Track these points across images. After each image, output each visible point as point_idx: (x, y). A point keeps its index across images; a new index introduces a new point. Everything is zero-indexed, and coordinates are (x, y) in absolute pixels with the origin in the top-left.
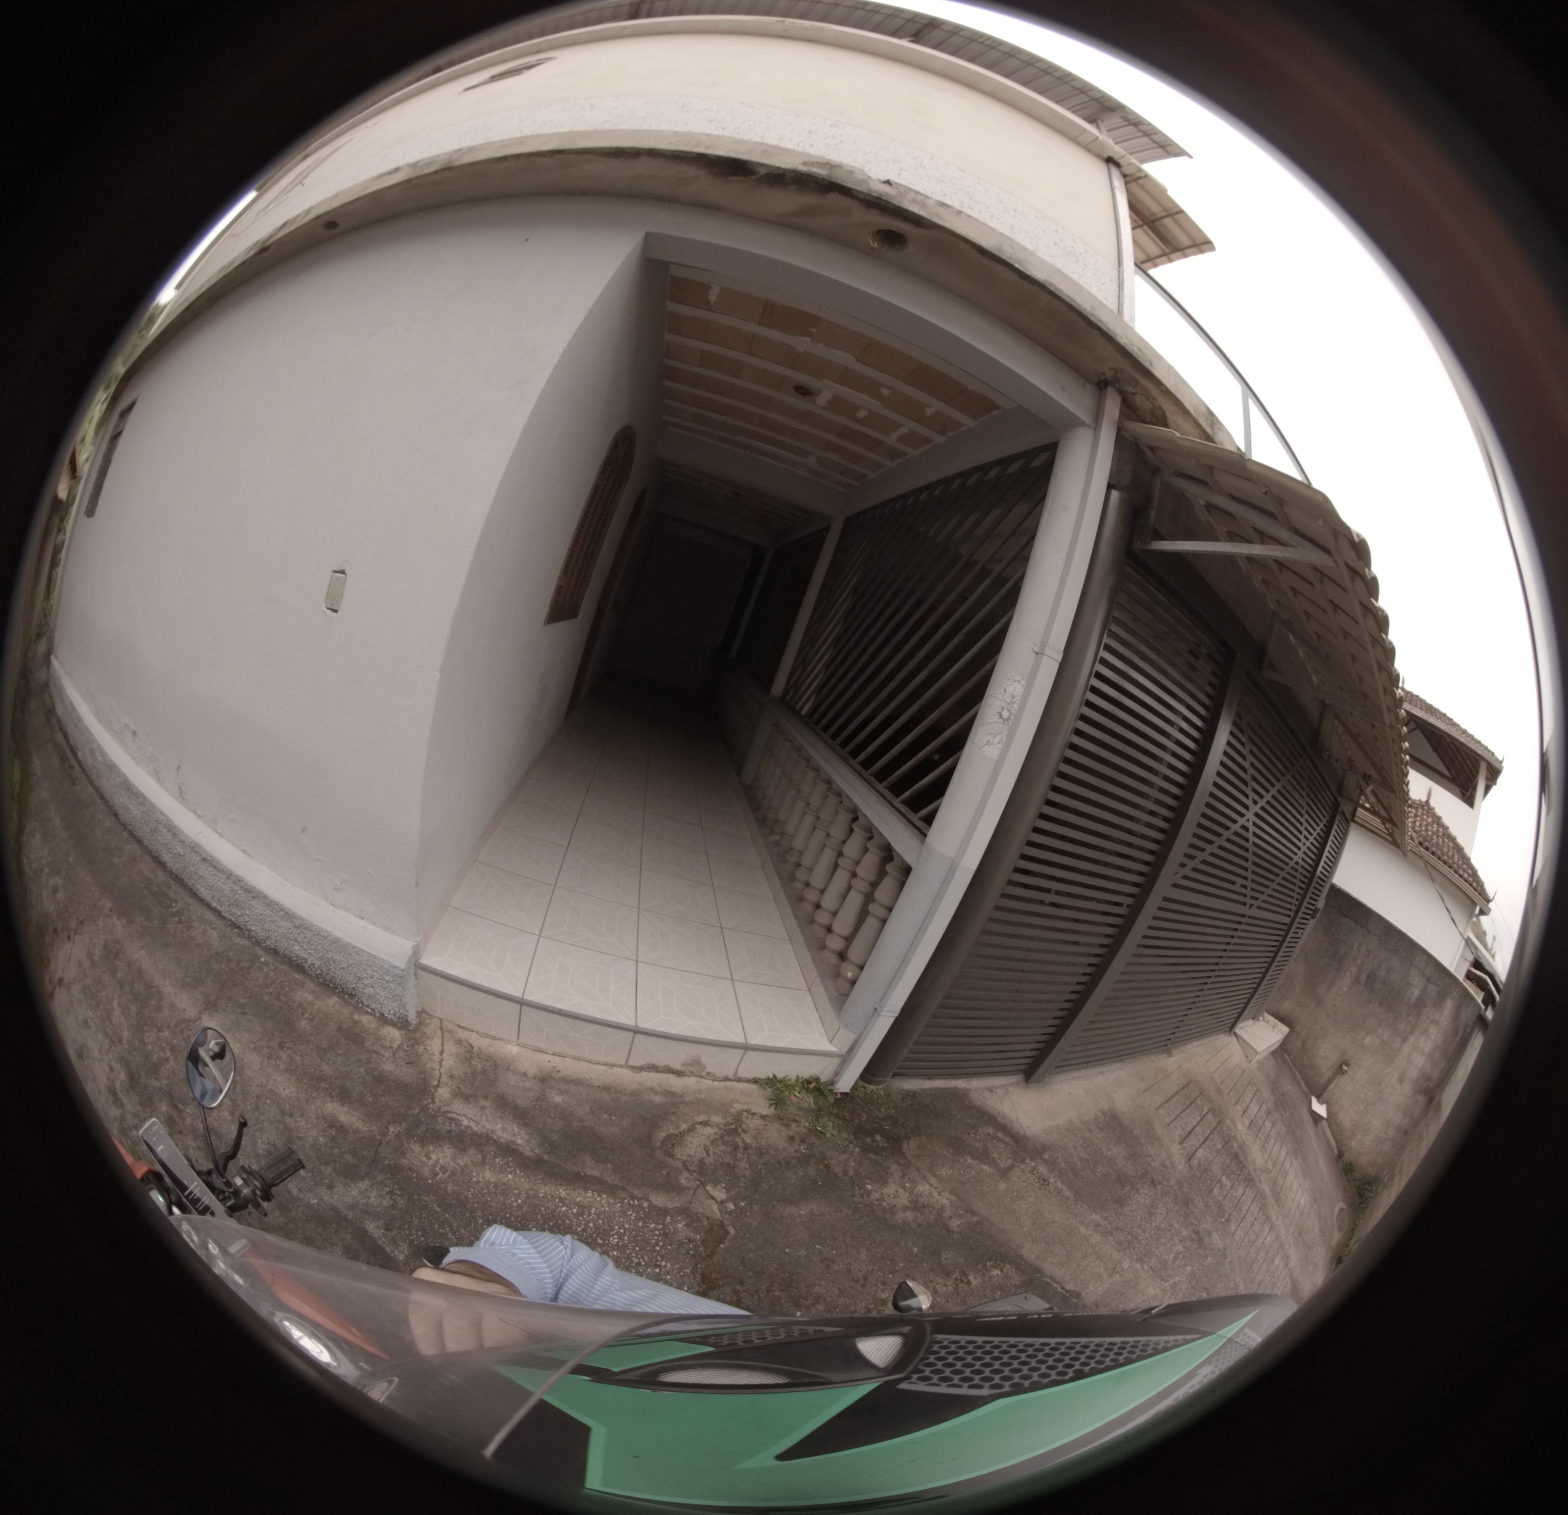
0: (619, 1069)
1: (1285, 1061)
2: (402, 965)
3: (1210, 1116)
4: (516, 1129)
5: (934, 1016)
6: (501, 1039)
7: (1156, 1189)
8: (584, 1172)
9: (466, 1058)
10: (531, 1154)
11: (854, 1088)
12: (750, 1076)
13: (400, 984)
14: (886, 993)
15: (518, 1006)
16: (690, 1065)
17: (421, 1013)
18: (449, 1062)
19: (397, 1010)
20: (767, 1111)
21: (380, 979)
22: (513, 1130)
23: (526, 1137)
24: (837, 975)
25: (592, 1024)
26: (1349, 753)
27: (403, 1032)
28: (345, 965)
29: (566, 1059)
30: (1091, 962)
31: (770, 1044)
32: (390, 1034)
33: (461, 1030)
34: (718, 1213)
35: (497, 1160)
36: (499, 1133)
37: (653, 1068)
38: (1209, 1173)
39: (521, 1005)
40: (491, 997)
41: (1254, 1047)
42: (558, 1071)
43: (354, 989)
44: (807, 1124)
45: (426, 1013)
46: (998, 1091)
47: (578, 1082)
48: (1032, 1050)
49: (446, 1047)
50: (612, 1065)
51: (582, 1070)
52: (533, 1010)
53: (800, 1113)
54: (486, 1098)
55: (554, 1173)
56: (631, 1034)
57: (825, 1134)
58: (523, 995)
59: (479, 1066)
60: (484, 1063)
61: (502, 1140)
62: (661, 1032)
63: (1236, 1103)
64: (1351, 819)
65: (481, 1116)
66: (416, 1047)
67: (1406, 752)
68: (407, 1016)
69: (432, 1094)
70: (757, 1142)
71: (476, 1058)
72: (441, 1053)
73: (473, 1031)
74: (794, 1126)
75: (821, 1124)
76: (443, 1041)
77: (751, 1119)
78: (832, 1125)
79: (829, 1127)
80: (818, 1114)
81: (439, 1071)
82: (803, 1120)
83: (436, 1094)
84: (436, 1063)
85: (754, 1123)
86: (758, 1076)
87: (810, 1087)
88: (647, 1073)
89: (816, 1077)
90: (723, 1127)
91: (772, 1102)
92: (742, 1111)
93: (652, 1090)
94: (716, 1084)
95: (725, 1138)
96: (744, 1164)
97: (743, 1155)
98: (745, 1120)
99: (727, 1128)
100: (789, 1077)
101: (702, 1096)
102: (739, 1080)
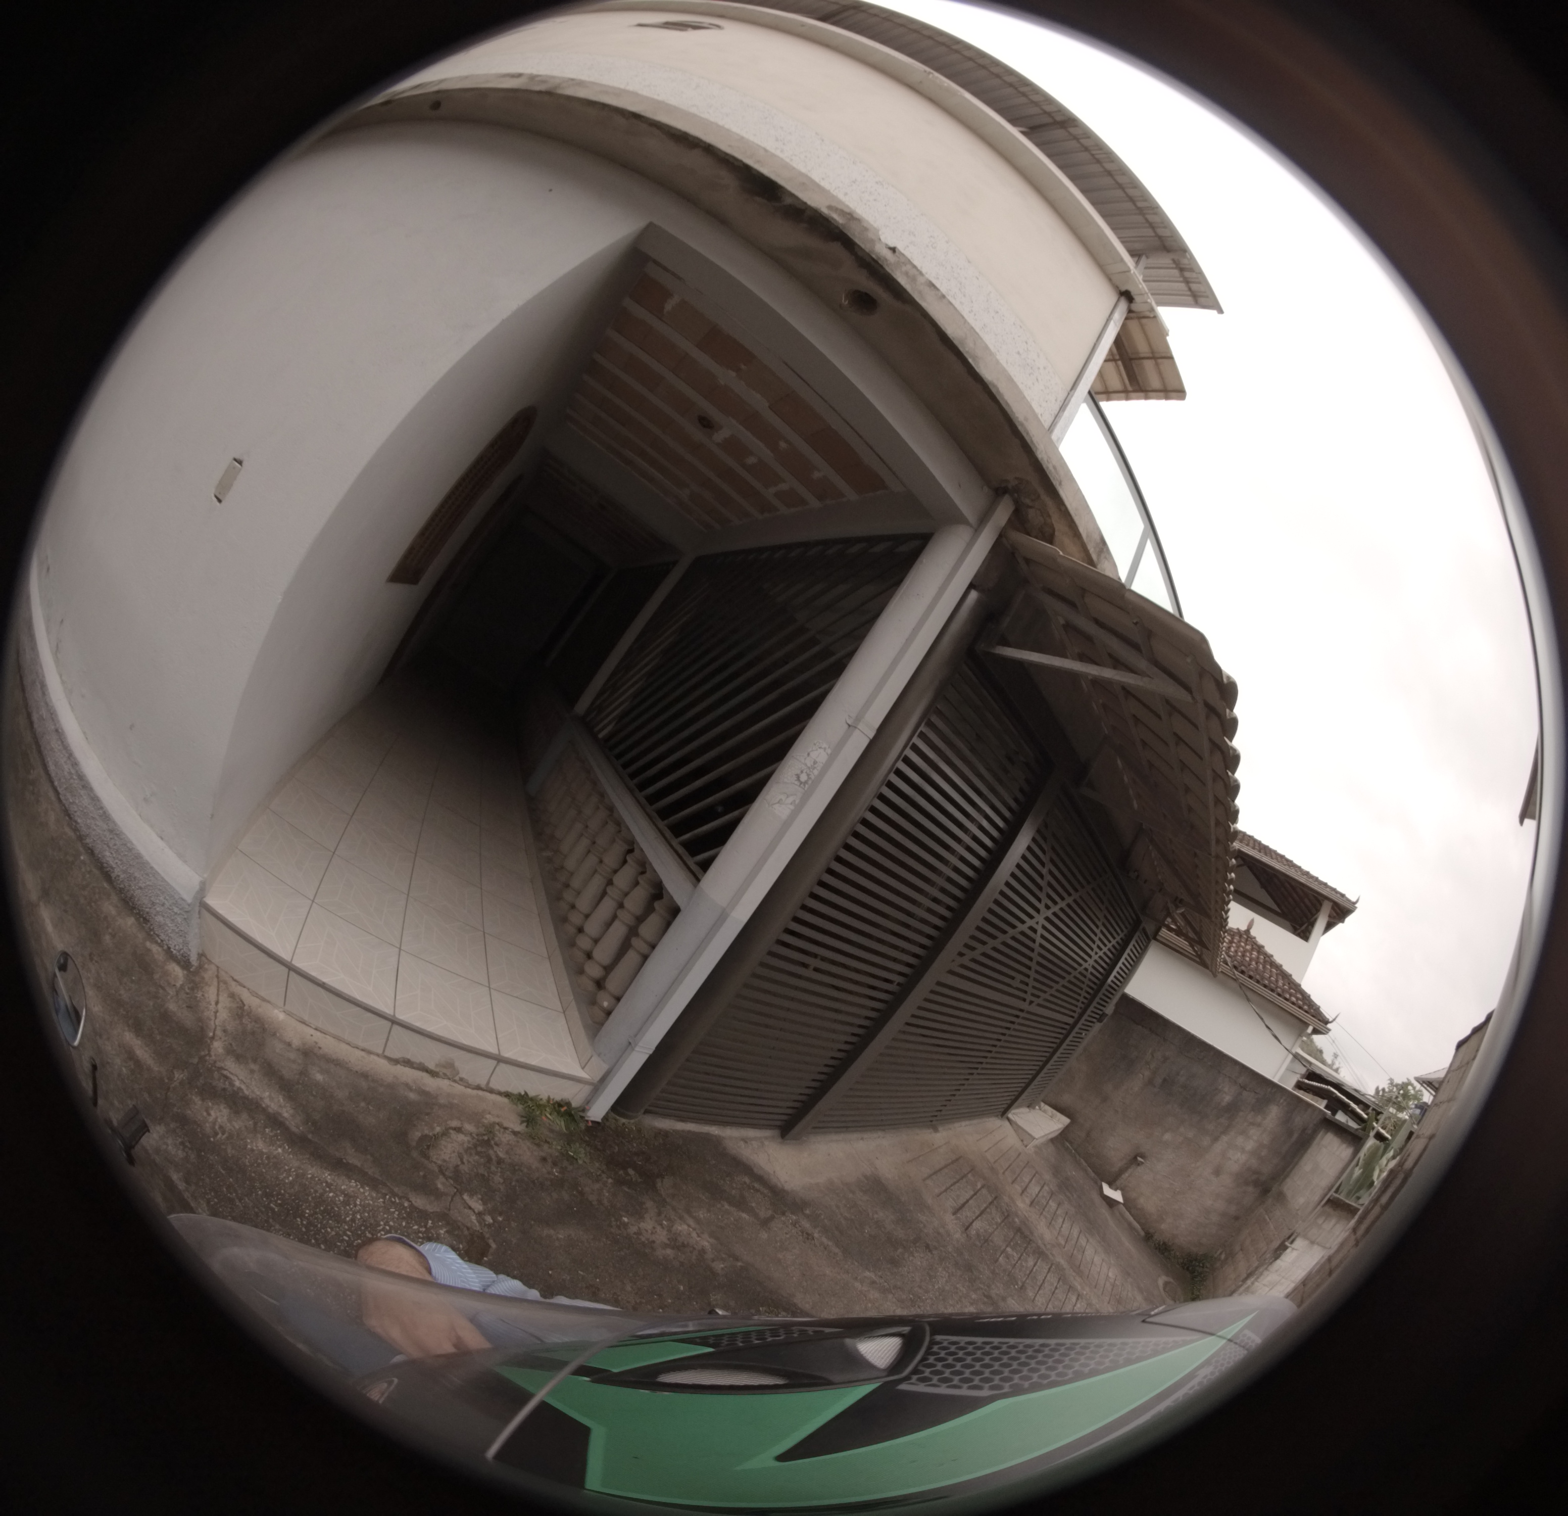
0: (376, 1058)
1: (1067, 1149)
2: (189, 900)
3: (984, 1191)
4: (282, 1100)
5: (687, 1060)
6: (269, 1002)
7: (932, 1253)
8: (345, 1160)
9: (237, 1014)
10: (296, 1130)
11: (606, 1118)
12: (503, 1090)
13: (186, 919)
14: (640, 1029)
15: (285, 971)
16: (444, 1067)
17: (201, 956)
18: (223, 1014)
20: (520, 1128)
21: (170, 910)
22: (279, 1101)
23: (292, 1112)
24: (593, 1002)
25: (352, 1006)
26: (1160, 877)
27: (185, 972)
28: (143, 886)
29: (327, 1036)
30: (855, 1032)
31: (522, 1059)
32: (174, 971)
33: (235, 983)
34: (476, 1224)
35: (267, 1130)
36: (267, 1101)
37: (408, 1063)
38: (991, 1244)
39: (290, 970)
40: (263, 955)
41: (1030, 1132)
42: (320, 1048)
43: (148, 914)
44: (559, 1148)
45: (206, 958)
46: (754, 1142)
47: (339, 1064)
48: (788, 1108)
50: (370, 1052)
51: (343, 1051)
52: (300, 977)
53: (551, 1135)
54: (255, 1061)
55: (318, 1155)
56: (387, 1024)
57: (577, 1160)
58: (292, 960)
59: (249, 1027)
60: (253, 1023)
61: (270, 1110)
62: (418, 1027)
63: (1013, 1182)
64: (1152, 937)
65: (252, 1080)
66: (196, 991)
67: (1231, 882)
68: (189, 955)
69: (209, 1045)
70: (510, 1158)
71: (247, 1017)
72: (217, 1003)
73: (244, 987)
74: (546, 1147)
75: (573, 1149)
76: (218, 990)
77: (503, 1133)
78: (583, 1151)
79: (581, 1153)
80: (569, 1138)
81: (215, 1023)
82: (555, 1143)
83: (211, 1046)
84: (212, 1013)
85: (506, 1138)
86: (510, 1090)
87: (561, 1110)
88: (403, 1068)
89: (567, 1101)
90: (475, 1137)
91: (524, 1119)
92: (494, 1123)
93: (407, 1085)
94: (469, 1090)
95: (479, 1149)
96: (497, 1178)
97: (497, 1168)
98: (498, 1133)
99: (480, 1138)
100: (541, 1097)
101: (455, 1101)
102: (492, 1091)
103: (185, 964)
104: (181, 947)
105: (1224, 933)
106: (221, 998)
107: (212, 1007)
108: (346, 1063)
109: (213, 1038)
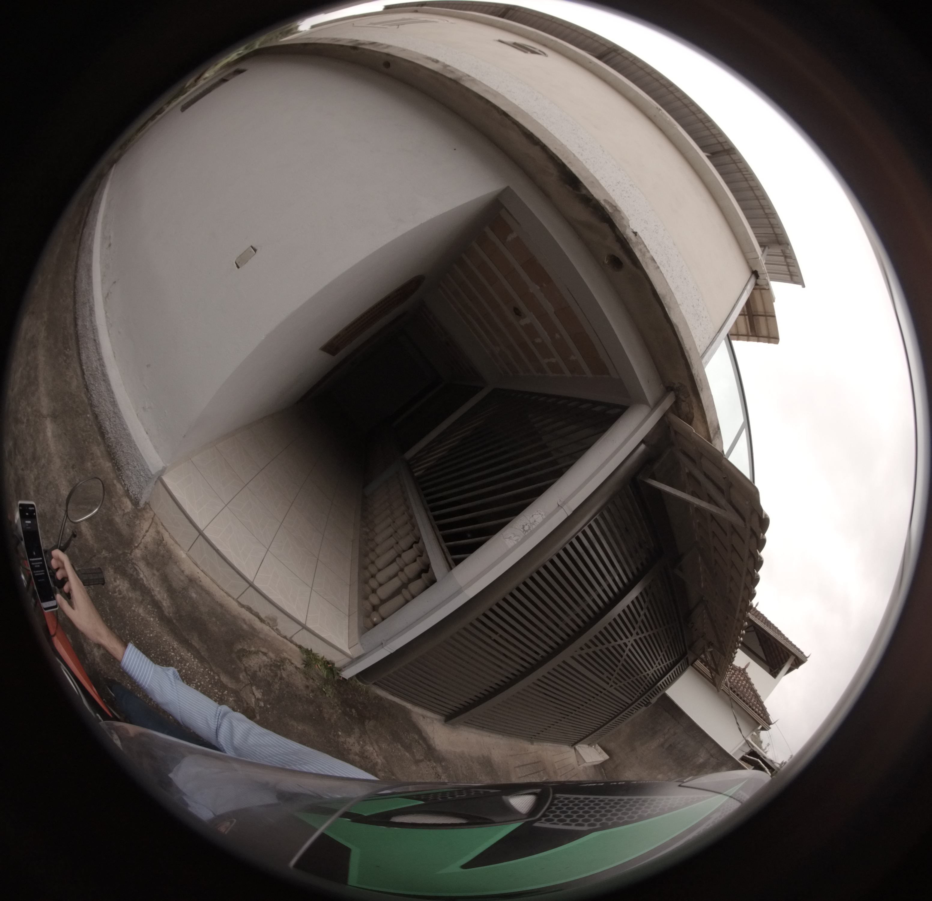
0: (232, 600)
1: (601, 772)
2: (153, 471)
4: (165, 596)
5: (410, 664)
6: (179, 545)
8: (191, 641)
9: (157, 543)
10: (167, 615)
11: (351, 679)
12: (299, 643)
13: (146, 481)
14: (390, 638)
15: (197, 534)
16: (270, 619)
17: (147, 504)
18: (148, 539)
19: (137, 493)
20: (300, 666)
21: (138, 472)
23: (169, 604)
24: (368, 616)
25: (230, 568)
26: (705, 629)
27: (133, 507)
28: (125, 451)
29: (207, 577)
30: (508, 676)
31: (317, 632)
32: (127, 503)
33: (162, 527)
34: (254, 704)
35: (149, 606)
36: (156, 593)
37: (249, 609)
39: (200, 534)
40: (186, 520)
41: (584, 758)
42: (200, 581)
43: (122, 466)
44: (318, 684)
45: (150, 506)
46: (428, 719)
47: (208, 593)
48: (455, 707)
49: (150, 530)
51: (214, 589)
52: (204, 540)
53: (317, 677)
54: (158, 570)
55: (175, 632)
56: (247, 585)
57: (326, 694)
58: (203, 530)
59: (162, 552)
60: (165, 552)
61: (156, 598)
62: (263, 593)
64: (690, 664)
65: (151, 578)
66: (136, 519)
67: (742, 636)
68: (140, 500)
69: (132, 550)
70: (288, 679)
71: (163, 547)
72: (147, 531)
73: (167, 530)
74: (311, 681)
75: (326, 688)
76: (150, 525)
77: (290, 665)
78: (331, 691)
79: (330, 691)
80: (326, 682)
81: (141, 540)
82: (317, 681)
83: (134, 551)
84: (142, 535)
85: (290, 668)
86: (303, 645)
87: (329, 666)
88: (245, 610)
89: (333, 662)
90: (273, 661)
91: (305, 663)
92: (287, 658)
93: (244, 620)
94: (279, 637)
95: (273, 668)
96: (277, 686)
97: (279, 681)
98: (287, 664)
99: (276, 663)
100: (319, 655)
101: (269, 639)
102: (292, 642)
103: (135, 503)
105: (730, 666)
108: (213, 595)
109: (137, 547)
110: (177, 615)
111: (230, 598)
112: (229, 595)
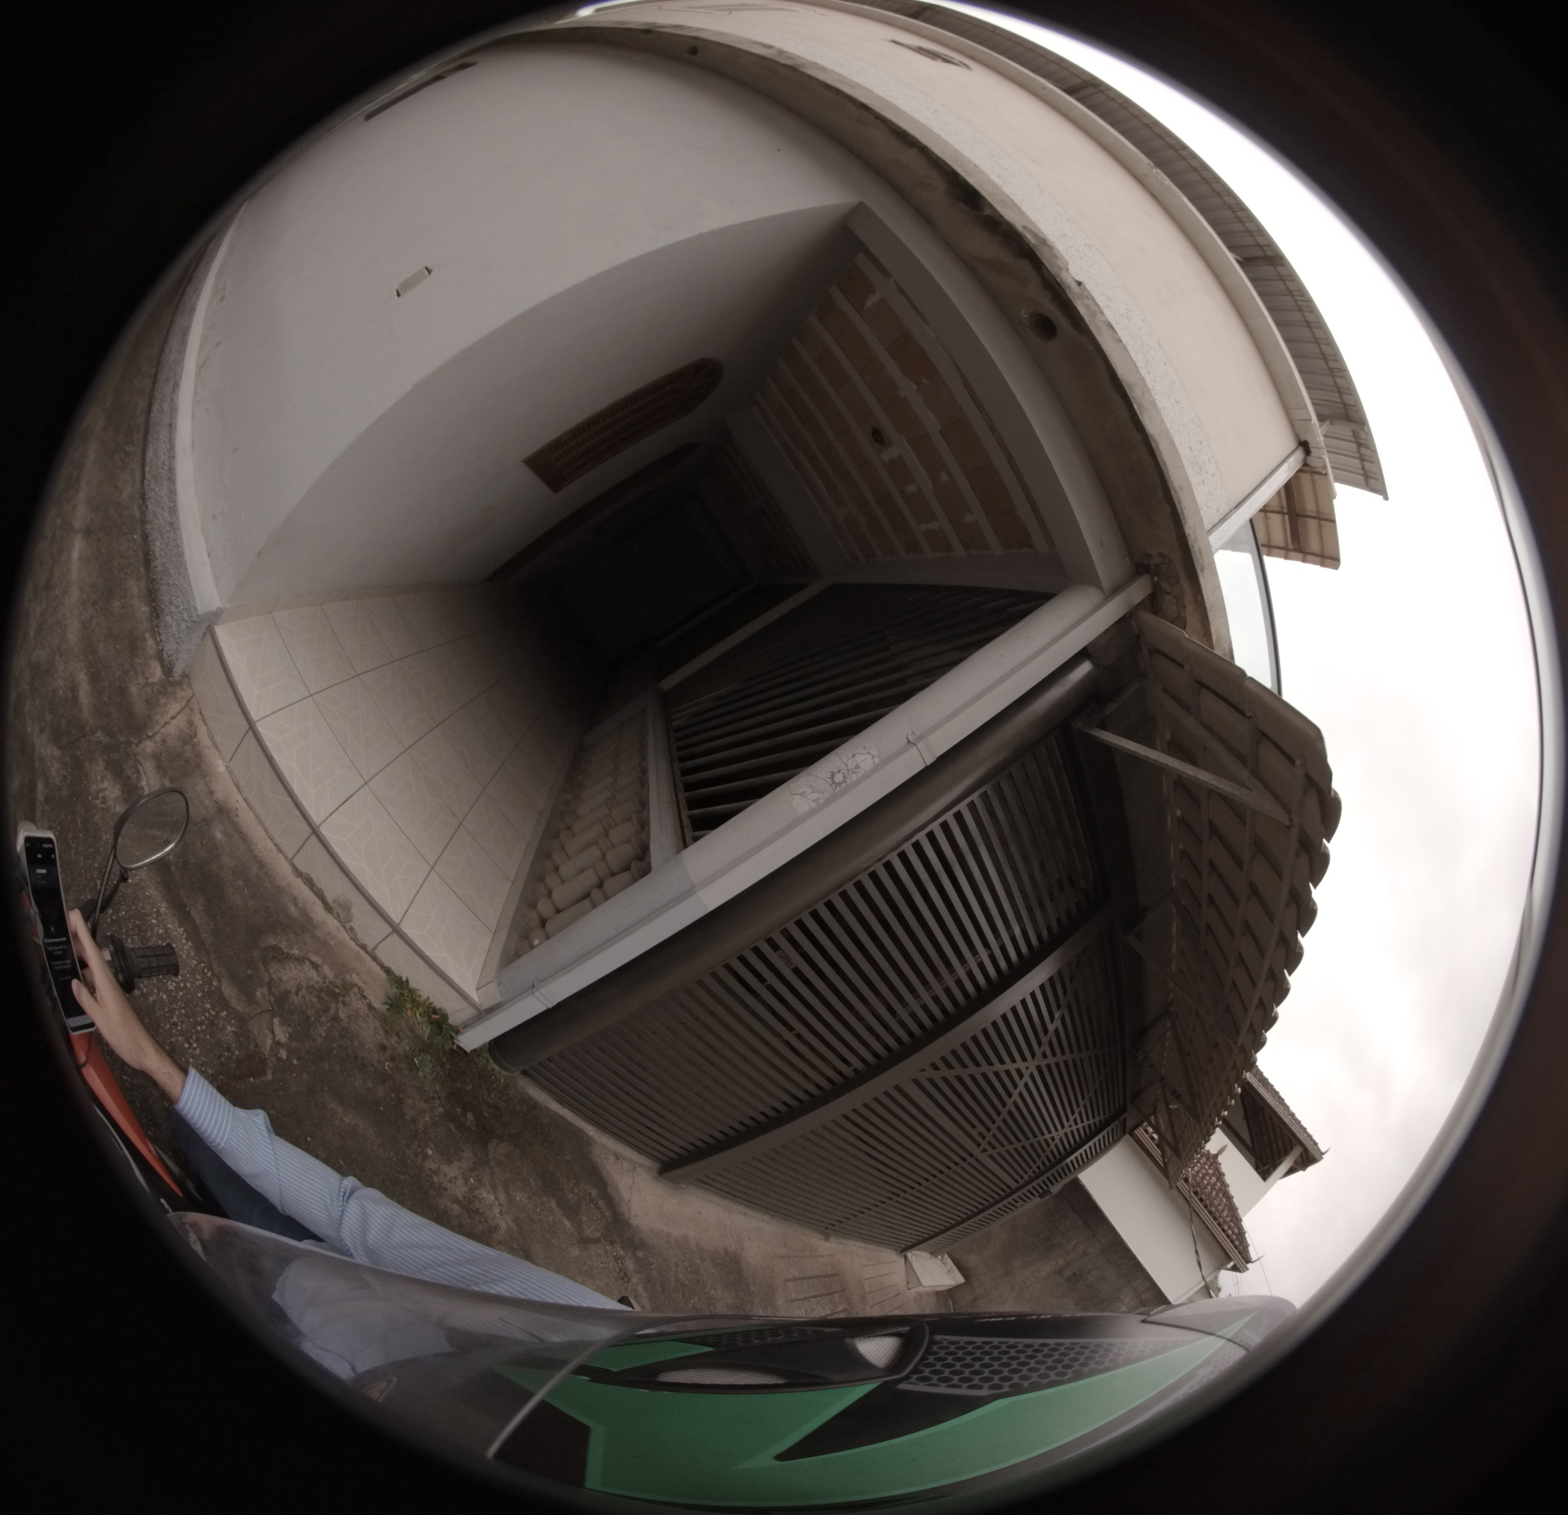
0: (282, 858)
2: (202, 611)
6: (219, 750)
8: (190, 909)
9: (184, 739)
11: (476, 1052)
12: (386, 963)
13: (189, 629)
16: (343, 909)
17: (185, 674)
18: (172, 729)
20: (379, 1005)
21: (181, 614)
24: (525, 937)
27: (163, 677)
28: (171, 583)
29: (251, 812)
30: (787, 1102)
32: (155, 668)
33: (200, 716)
34: (268, 1048)
37: (310, 883)
39: (250, 728)
40: (235, 702)
41: (920, 1277)
42: (237, 815)
44: (408, 1048)
45: (189, 679)
47: (244, 838)
48: (681, 1147)
51: (256, 833)
52: (255, 741)
53: (408, 1033)
54: (171, 778)
56: (310, 831)
58: (258, 723)
59: (188, 755)
60: (193, 756)
62: (337, 854)
66: (162, 696)
68: (175, 664)
69: (140, 737)
70: (348, 1023)
71: (191, 747)
72: (173, 718)
73: (206, 725)
74: (395, 1038)
75: (420, 1058)
76: (181, 710)
77: (358, 999)
78: (430, 1067)
79: (426, 1066)
80: (424, 1047)
81: (160, 729)
82: (406, 1041)
83: (142, 741)
84: (163, 721)
85: (358, 1005)
86: (393, 968)
87: (433, 1016)
88: (302, 883)
89: (444, 1013)
90: (328, 984)
91: (389, 1001)
92: (356, 985)
93: (295, 900)
94: (353, 944)
95: (323, 995)
96: (322, 1030)
97: (328, 1022)
98: (352, 995)
99: (332, 987)
100: (420, 993)
101: (332, 943)
102: (375, 958)
103: (168, 671)
104: (172, 653)
106: (179, 717)
107: (167, 718)
108: (252, 843)
109: (149, 737)
110: (181, 860)
111: (280, 855)
112: (280, 851)
